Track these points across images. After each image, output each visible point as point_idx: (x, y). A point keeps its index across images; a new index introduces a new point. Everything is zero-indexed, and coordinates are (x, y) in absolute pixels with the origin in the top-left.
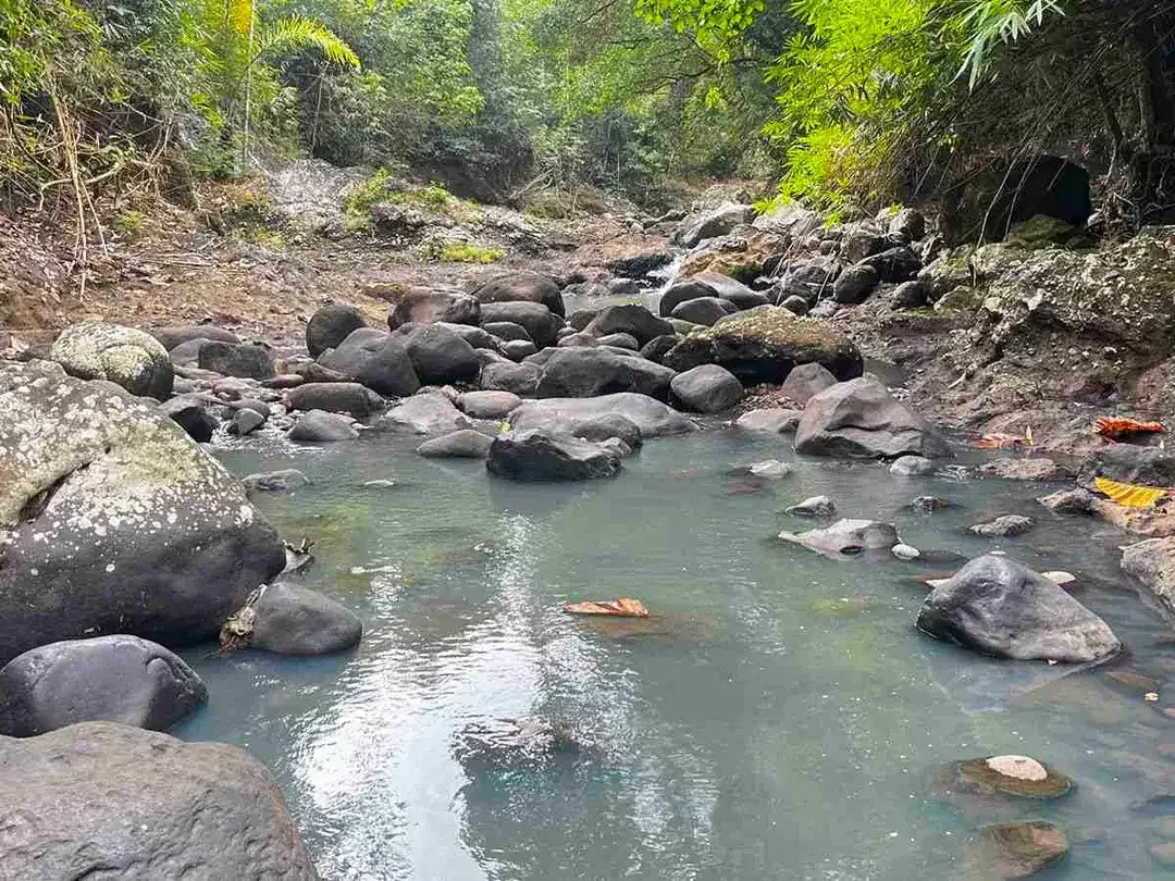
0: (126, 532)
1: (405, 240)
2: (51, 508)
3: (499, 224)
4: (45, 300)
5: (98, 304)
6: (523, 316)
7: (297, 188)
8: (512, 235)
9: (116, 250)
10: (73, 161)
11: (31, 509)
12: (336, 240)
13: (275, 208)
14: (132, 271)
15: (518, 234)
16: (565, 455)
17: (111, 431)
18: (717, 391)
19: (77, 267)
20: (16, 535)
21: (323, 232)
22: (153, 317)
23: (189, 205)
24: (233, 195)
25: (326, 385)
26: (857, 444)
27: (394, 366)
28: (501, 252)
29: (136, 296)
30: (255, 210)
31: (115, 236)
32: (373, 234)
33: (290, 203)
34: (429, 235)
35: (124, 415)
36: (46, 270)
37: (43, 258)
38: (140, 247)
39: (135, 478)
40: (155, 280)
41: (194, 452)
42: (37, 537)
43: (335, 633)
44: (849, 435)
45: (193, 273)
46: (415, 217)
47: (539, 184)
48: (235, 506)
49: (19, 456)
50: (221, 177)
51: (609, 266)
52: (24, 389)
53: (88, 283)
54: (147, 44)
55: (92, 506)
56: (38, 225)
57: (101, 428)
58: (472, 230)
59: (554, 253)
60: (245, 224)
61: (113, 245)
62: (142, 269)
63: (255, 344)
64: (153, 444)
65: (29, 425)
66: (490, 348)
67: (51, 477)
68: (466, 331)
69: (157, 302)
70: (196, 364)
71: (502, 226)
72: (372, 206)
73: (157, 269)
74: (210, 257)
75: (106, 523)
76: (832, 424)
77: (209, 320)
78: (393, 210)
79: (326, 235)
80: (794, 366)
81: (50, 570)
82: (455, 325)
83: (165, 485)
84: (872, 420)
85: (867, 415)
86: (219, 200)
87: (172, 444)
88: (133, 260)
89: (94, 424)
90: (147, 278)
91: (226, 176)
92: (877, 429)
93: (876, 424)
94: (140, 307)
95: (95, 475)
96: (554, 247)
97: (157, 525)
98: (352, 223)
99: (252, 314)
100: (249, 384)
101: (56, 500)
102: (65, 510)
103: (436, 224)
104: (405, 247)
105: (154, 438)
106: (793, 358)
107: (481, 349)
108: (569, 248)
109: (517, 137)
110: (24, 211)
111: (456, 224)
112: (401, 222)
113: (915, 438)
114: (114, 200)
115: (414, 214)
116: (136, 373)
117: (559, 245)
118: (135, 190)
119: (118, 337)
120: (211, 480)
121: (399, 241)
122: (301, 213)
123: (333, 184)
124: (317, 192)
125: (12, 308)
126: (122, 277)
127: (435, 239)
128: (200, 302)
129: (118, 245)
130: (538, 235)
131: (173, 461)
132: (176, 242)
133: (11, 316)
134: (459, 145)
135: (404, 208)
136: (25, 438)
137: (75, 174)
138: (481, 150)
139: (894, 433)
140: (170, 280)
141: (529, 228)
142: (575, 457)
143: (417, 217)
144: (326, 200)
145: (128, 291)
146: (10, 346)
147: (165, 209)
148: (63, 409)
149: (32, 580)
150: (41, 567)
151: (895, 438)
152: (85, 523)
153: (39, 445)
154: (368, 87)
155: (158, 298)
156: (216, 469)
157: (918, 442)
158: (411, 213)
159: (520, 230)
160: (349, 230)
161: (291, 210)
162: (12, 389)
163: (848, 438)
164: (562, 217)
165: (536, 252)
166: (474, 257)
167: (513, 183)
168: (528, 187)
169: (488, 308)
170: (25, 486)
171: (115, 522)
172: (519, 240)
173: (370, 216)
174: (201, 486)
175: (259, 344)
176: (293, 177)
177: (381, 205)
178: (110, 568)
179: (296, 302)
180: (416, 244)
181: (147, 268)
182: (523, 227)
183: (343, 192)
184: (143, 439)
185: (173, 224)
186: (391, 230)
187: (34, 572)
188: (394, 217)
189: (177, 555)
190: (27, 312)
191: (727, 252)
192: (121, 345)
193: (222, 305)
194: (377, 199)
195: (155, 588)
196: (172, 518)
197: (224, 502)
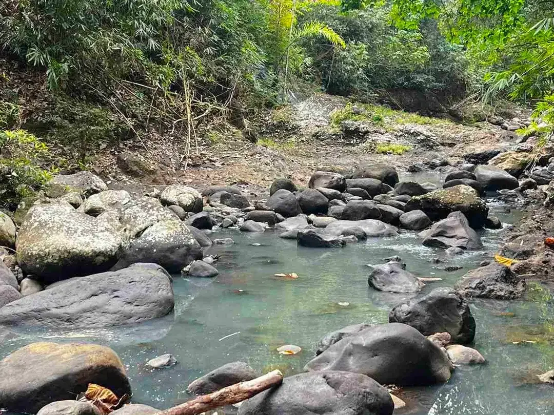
0: (160, 242)
1: (358, 140)
2: (143, 235)
3: (412, 132)
4: (169, 172)
5: (191, 174)
6: (368, 186)
7: (306, 112)
8: (419, 138)
9: (203, 150)
10: (189, 110)
11: (138, 235)
12: (322, 140)
13: (294, 123)
14: (208, 159)
15: (422, 137)
16: (320, 238)
17: (159, 217)
18: (417, 221)
19: (185, 158)
20: (134, 240)
21: (316, 136)
22: (213, 180)
23: (240, 126)
24: (274, 116)
25: (260, 211)
26: (442, 243)
27: (290, 205)
28: (410, 147)
29: (208, 171)
30: (284, 124)
31: (204, 143)
32: (342, 137)
33: (302, 120)
34: (371, 137)
35: (163, 213)
36: (172, 160)
37: (171, 154)
38: (214, 148)
39: (163, 229)
40: (217, 164)
41: (180, 224)
42: (139, 241)
43: (208, 273)
44: (439, 239)
45: (233, 161)
46: (364, 128)
47: (471, 100)
48: (190, 239)
49: (137, 222)
50: (269, 105)
51: (465, 157)
52: (140, 205)
53: (188, 165)
54: (225, 55)
55: (152, 235)
56: (172, 138)
57: (157, 216)
58: (396, 135)
59: (442, 148)
60: (279, 131)
61: (202, 147)
62: (212, 159)
63: (251, 194)
64: (169, 221)
65: (140, 214)
66: (341, 199)
67: (144, 228)
68: (331, 192)
69: (215, 174)
70: (219, 201)
71: (413, 133)
72: (342, 122)
73: (219, 159)
74: (243, 153)
75: (155, 239)
76: (433, 234)
77: (235, 183)
78: (353, 125)
79: (317, 138)
80: (452, 212)
81: (141, 250)
82: (326, 189)
83: (171, 231)
84: (450, 234)
85: (448, 231)
86: (267, 118)
87: (175, 221)
88: (209, 154)
89: (155, 215)
90: (213, 163)
91: (273, 105)
92: (452, 237)
93: (451, 235)
94: (208, 176)
95: (153, 228)
96: (443, 144)
97: (168, 241)
98: (331, 131)
99: (255, 181)
100: (236, 210)
101: (145, 233)
102: (146, 235)
103: (376, 132)
104: (358, 144)
105: (170, 219)
106: (451, 209)
107: (335, 200)
108: (451, 145)
109: (457, 72)
110: (167, 131)
111: (387, 132)
112: (357, 130)
113: (465, 241)
114: (206, 125)
115: (363, 125)
116: (189, 204)
117: (446, 143)
118: (217, 121)
119: (184, 190)
120: (184, 231)
121: (355, 141)
122: (307, 125)
123: (325, 109)
124: (317, 114)
125: (155, 176)
126: (204, 163)
127: (373, 141)
128: (233, 175)
129: (205, 147)
130: (434, 138)
131: (174, 226)
132: (230, 146)
133: (154, 179)
134: (419, 79)
135: (359, 124)
136: (138, 217)
137: (189, 115)
138: (433, 81)
139: (458, 239)
140: (223, 164)
141: (429, 134)
142: (325, 240)
143: (365, 128)
144: (321, 118)
145: (205, 169)
146: (153, 192)
147: (228, 130)
148: (149, 211)
149: (136, 251)
150: (139, 249)
151: (458, 241)
152: (150, 239)
153: (142, 219)
154: (358, 51)
155: (216, 172)
156: (186, 229)
157: (466, 243)
158: (362, 126)
159: (424, 135)
160: (329, 135)
161: (302, 124)
162: (137, 205)
163: (439, 240)
164: (485, 120)
165: (431, 147)
166: (393, 150)
167: (454, 100)
168: (464, 102)
169: (353, 181)
170: (137, 229)
171: (157, 240)
172: (422, 141)
173: (341, 128)
174: (181, 233)
175: (253, 194)
176: (305, 106)
177: (346, 122)
178: (155, 250)
179: (275, 175)
180: (364, 143)
181: (215, 158)
182: (425, 133)
183: (330, 114)
184: (167, 219)
185: (230, 137)
186: (352, 135)
187: (137, 249)
188: (353, 128)
189: (172, 249)
190: (162, 178)
191: (520, 152)
192: (185, 193)
193: (243, 176)
194: (345, 119)
195: (165, 257)
196: (172, 240)
197: (186, 237)
